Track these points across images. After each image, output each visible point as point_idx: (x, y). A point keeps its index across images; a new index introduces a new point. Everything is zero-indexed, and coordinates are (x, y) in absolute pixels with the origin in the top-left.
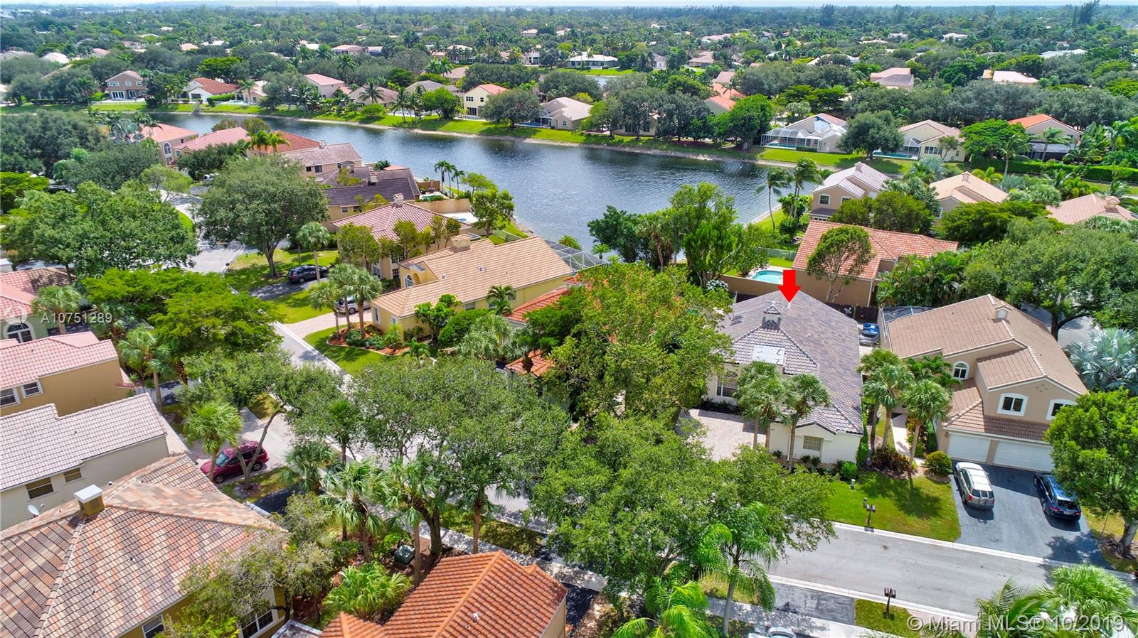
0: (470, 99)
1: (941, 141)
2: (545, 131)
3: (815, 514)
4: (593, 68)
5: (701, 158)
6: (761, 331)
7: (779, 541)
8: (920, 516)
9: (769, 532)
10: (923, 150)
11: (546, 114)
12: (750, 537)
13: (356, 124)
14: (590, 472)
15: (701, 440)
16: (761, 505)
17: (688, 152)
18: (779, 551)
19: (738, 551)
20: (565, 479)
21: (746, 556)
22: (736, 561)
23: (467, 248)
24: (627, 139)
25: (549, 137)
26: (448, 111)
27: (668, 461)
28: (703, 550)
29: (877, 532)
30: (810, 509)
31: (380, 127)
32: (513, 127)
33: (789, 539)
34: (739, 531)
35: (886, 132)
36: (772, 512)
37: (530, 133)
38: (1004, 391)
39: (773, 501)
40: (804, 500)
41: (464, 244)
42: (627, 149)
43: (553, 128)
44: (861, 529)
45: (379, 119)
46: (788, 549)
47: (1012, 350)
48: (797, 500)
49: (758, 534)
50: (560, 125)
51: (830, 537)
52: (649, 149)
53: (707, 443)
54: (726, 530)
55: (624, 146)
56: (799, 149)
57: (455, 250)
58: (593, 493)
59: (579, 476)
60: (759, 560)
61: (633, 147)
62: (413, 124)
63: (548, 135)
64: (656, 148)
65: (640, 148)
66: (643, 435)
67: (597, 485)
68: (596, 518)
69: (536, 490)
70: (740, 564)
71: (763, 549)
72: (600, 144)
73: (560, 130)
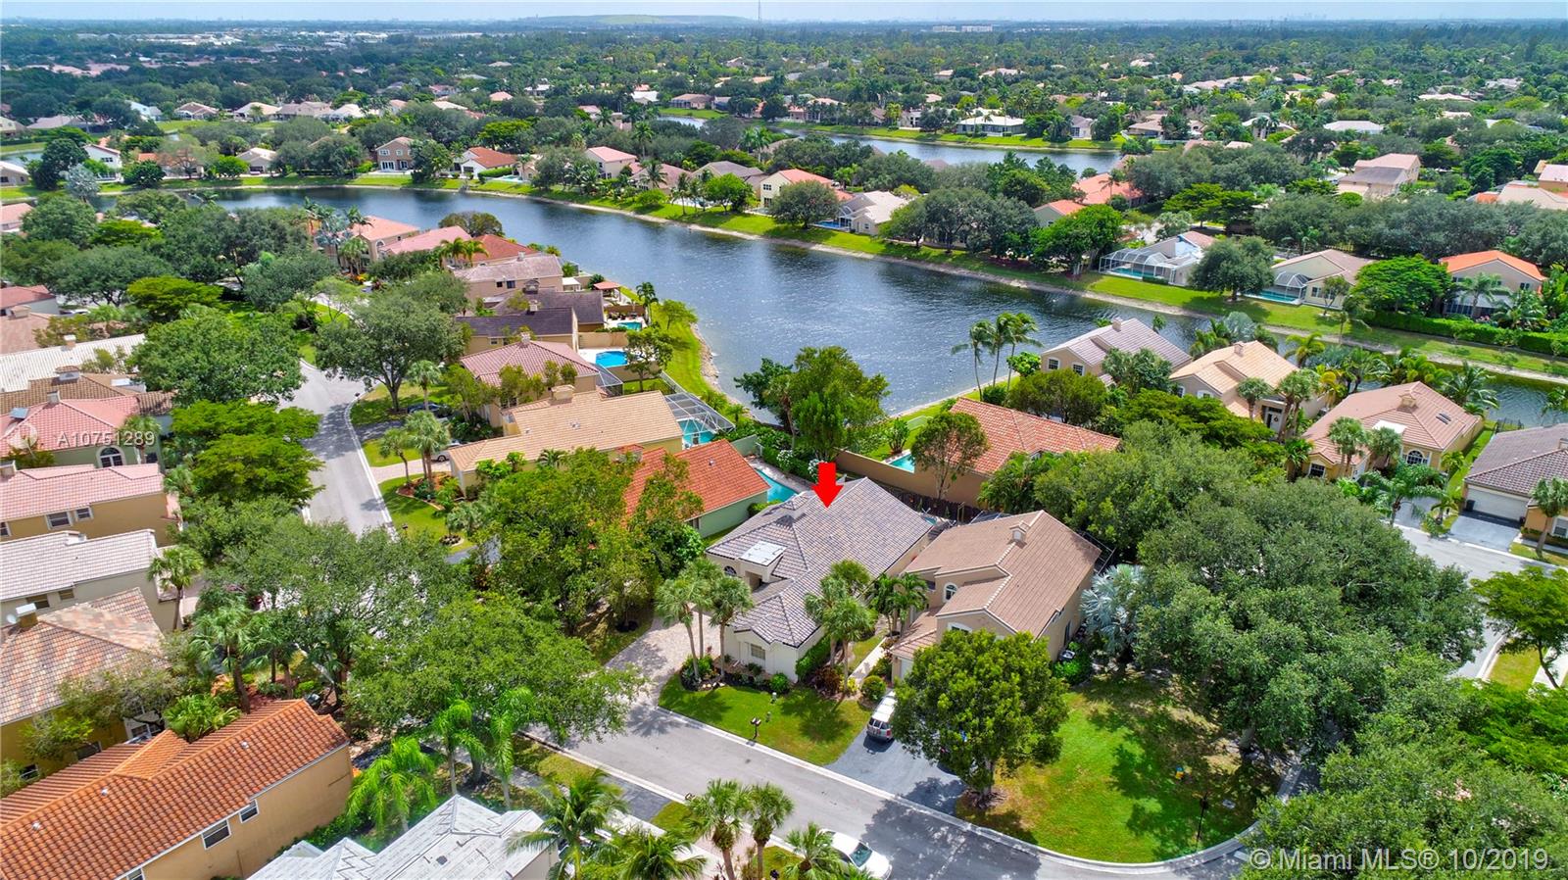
0: (768, 187)
2: (843, 235)
4: (991, 134)
5: (1015, 284)
8: (813, 739)
10: (1309, 291)
11: (848, 212)
13: (631, 214)
17: (1002, 275)
24: (936, 252)
25: (842, 245)
26: (739, 201)
31: (655, 220)
32: (806, 227)
37: (822, 236)
42: (931, 267)
43: (853, 232)
44: (742, 741)
45: (657, 207)
50: (862, 228)
52: (956, 267)
55: (929, 262)
56: (1145, 280)
61: (940, 263)
63: (843, 242)
64: (965, 267)
65: (949, 265)
72: (900, 257)
73: (861, 234)
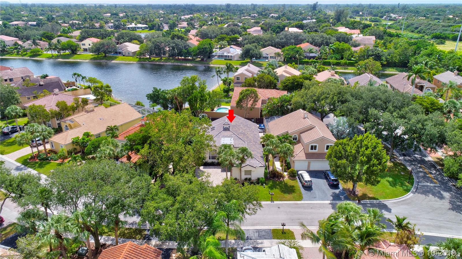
0: (84, 45)
1: (275, 54)
2: (120, 57)
3: (255, 200)
4: (137, 30)
5: (188, 65)
6: (223, 132)
7: (243, 213)
8: (289, 194)
9: (239, 211)
10: (269, 58)
11: (120, 50)
12: (233, 214)
13: (29, 58)
14: (164, 200)
15: (208, 179)
16: (235, 201)
17: (183, 63)
18: (243, 217)
19: (228, 221)
20: (154, 205)
21: (232, 222)
22: (228, 225)
23: (93, 111)
24: (157, 59)
25: (122, 60)
26: (74, 50)
27: (196, 190)
28: (216, 223)
29: (275, 202)
30: (253, 199)
31: (41, 59)
32: (106, 56)
33: (246, 212)
34: (228, 213)
35: (256, 51)
36: (239, 203)
37: (114, 58)
38: (310, 143)
39: (239, 198)
40: (250, 196)
41: (91, 109)
42: (157, 63)
43: (124, 56)
44: (269, 202)
45: (39, 55)
46: (247, 216)
47: (311, 128)
48: (247, 196)
49: (235, 212)
50: (127, 54)
51: (261, 208)
52: (166, 62)
53: (211, 179)
54: (224, 213)
55: (156, 62)
56: (225, 59)
57: (87, 112)
58: (167, 209)
59: (160, 203)
60: (237, 222)
61: (160, 62)
62: (58, 57)
63: (122, 59)
64: (169, 62)
65: (163, 62)
66: (185, 181)
67: (168, 205)
68: (170, 219)
69: (142, 212)
70: (230, 225)
71: (238, 218)
72: (145, 61)
73: (127, 56)
